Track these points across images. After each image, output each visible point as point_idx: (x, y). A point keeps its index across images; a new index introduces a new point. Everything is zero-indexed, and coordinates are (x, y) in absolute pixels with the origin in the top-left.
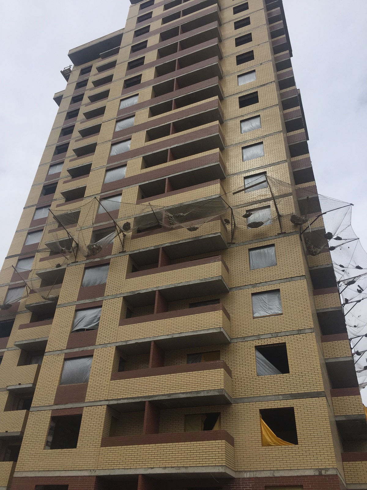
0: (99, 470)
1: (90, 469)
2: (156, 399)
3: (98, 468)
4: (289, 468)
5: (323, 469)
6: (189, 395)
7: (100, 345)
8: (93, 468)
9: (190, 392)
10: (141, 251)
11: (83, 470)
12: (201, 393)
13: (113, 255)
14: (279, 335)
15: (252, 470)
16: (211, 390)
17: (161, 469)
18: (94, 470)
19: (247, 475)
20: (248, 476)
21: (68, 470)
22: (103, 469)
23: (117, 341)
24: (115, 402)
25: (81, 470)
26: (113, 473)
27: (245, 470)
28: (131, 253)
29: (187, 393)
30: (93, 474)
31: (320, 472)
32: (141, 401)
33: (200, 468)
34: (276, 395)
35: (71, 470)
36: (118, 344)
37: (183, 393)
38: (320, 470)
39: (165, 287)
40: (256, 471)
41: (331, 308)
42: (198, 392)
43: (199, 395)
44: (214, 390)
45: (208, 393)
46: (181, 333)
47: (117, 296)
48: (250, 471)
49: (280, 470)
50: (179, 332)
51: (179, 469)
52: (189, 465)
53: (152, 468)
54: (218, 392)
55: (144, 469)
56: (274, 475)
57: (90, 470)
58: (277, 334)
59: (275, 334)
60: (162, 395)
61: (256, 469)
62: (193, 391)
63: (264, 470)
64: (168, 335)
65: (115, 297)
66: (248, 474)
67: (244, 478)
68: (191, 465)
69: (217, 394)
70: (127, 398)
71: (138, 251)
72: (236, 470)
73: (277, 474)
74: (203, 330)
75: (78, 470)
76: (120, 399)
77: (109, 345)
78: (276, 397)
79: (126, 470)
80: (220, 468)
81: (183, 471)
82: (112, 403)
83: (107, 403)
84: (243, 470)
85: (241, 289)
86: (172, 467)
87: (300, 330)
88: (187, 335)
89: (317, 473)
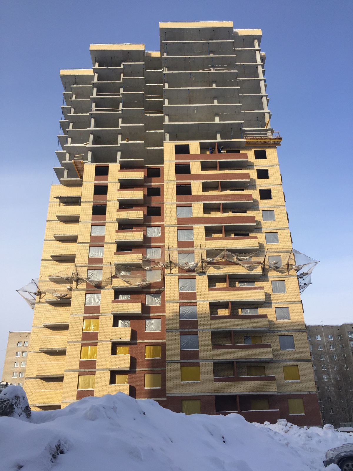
0: (216, 393)
2: (240, 360)
4: (297, 391)
5: (311, 391)
7: (201, 329)
8: (213, 392)
10: (215, 274)
11: (207, 393)
17: (248, 392)
20: (280, 394)
22: (218, 392)
24: (217, 361)
26: (223, 394)
27: (278, 392)
28: (209, 275)
30: (213, 394)
31: (310, 393)
33: (266, 392)
36: (212, 330)
37: (253, 359)
38: (310, 392)
39: (234, 300)
43: (261, 360)
45: (265, 359)
46: (248, 328)
47: (205, 301)
48: (280, 392)
50: (246, 327)
52: (260, 391)
53: (243, 392)
55: (239, 393)
57: (211, 393)
58: (289, 330)
60: (242, 359)
61: (283, 391)
62: (258, 358)
63: (286, 392)
64: (240, 328)
65: (204, 301)
69: (269, 360)
70: (224, 359)
71: (213, 274)
73: (292, 393)
74: (259, 328)
75: (204, 393)
76: (220, 359)
77: (207, 330)
78: (290, 361)
79: (230, 393)
80: (275, 392)
81: (258, 393)
82: (215, 361)
83: (213, 361)
86: (253, 392)
87: (300, 330)
88: (251, 329)
89: (309, 393)
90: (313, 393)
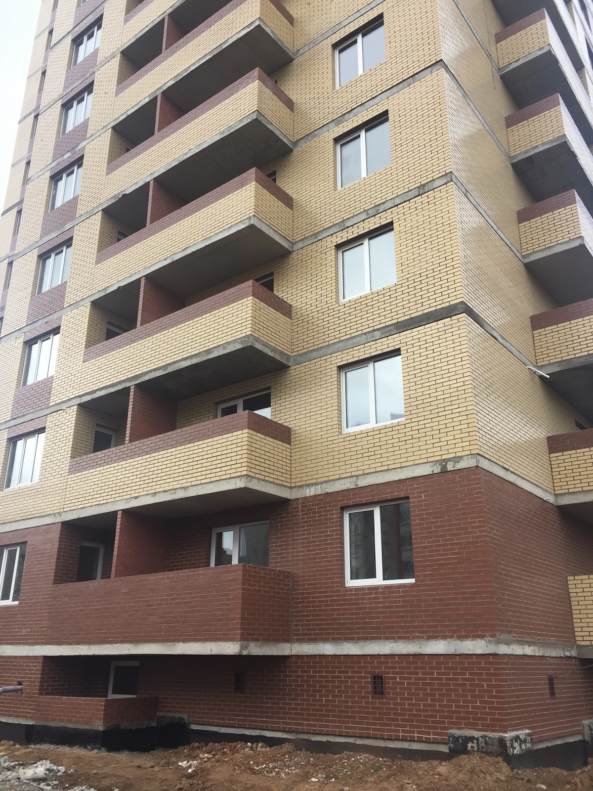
0: (66, 512)
1: (55, 512)
2: (146, 378)
3: (65, 510)
4: (386, 468)
5: (449, 460)
6: (195, 361)
7: (69, 306)
8: (58, 511)
9: (195, 355)
10: (129, 113)
11: (45, 516)
12: (213, 351)
13: (88, 138)
14: (382, 208)
15: (319, 480)
16: (229, 343)
17: (149, 497)
18: (58, 513)
19: (310, 492)
20: (312, 494)
21: (28, 519)
22: (70, 510)
23: (93, 293)
24: (88, 398)
25: (42, 517)
26: (82, 514)
27: (308, 482)
28: (115, 123)
29: (191, 357)
30: (58, 519)
31: (444, 467)
32: (124, 387)
33: (206, 485)
34: (369, 332)
35: (31, 518)
36: (94, 298)
37: (186, 359)
38: (443, 463)
39: (165, 168)
40: (325, 482)
41: (543, 144)
42: (208, 351)
43: (211, 356)
44: (234, 341)
45: (224, 348)
46: (185, 249)
47: (93, 212)
48: (316, 484)
49: (368, 474)
50: (183, 248)
51: (175, 493)
52: (189, 484)
53: (136, 498)
54: (242, 343)
55: (125, 501)
56: (357, 485)
57: (55, 514)
58: (378, 208)
59: (374, 210)
60: (155, 370)
61: (326, 479)
62: (201, 350)
63: (340, 479)
64: (166, 259)
65: (90, 214)
66: (313, 489)
67: (306, 498)
68: (193, 483)
69: (239, 346)
70: (105, 388)
71: (124, 116)
72: (293, 485)
73: (362, 483)
75: (40, 517)
76: (95, 391)
77: (82, 303)
78: (369, 336)
79: (101, 506)
80: (239, 481)
81: (181, 495)
82: (84, 399)
83: (78, 401)
84: (304, 483)
85: (315, 136)
86: (165, 491)
87: (424, 185)
89: (437, 469)
90: (462, 465)
